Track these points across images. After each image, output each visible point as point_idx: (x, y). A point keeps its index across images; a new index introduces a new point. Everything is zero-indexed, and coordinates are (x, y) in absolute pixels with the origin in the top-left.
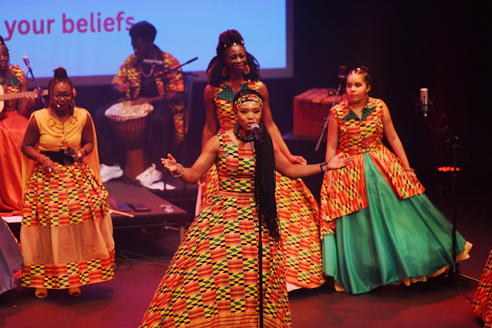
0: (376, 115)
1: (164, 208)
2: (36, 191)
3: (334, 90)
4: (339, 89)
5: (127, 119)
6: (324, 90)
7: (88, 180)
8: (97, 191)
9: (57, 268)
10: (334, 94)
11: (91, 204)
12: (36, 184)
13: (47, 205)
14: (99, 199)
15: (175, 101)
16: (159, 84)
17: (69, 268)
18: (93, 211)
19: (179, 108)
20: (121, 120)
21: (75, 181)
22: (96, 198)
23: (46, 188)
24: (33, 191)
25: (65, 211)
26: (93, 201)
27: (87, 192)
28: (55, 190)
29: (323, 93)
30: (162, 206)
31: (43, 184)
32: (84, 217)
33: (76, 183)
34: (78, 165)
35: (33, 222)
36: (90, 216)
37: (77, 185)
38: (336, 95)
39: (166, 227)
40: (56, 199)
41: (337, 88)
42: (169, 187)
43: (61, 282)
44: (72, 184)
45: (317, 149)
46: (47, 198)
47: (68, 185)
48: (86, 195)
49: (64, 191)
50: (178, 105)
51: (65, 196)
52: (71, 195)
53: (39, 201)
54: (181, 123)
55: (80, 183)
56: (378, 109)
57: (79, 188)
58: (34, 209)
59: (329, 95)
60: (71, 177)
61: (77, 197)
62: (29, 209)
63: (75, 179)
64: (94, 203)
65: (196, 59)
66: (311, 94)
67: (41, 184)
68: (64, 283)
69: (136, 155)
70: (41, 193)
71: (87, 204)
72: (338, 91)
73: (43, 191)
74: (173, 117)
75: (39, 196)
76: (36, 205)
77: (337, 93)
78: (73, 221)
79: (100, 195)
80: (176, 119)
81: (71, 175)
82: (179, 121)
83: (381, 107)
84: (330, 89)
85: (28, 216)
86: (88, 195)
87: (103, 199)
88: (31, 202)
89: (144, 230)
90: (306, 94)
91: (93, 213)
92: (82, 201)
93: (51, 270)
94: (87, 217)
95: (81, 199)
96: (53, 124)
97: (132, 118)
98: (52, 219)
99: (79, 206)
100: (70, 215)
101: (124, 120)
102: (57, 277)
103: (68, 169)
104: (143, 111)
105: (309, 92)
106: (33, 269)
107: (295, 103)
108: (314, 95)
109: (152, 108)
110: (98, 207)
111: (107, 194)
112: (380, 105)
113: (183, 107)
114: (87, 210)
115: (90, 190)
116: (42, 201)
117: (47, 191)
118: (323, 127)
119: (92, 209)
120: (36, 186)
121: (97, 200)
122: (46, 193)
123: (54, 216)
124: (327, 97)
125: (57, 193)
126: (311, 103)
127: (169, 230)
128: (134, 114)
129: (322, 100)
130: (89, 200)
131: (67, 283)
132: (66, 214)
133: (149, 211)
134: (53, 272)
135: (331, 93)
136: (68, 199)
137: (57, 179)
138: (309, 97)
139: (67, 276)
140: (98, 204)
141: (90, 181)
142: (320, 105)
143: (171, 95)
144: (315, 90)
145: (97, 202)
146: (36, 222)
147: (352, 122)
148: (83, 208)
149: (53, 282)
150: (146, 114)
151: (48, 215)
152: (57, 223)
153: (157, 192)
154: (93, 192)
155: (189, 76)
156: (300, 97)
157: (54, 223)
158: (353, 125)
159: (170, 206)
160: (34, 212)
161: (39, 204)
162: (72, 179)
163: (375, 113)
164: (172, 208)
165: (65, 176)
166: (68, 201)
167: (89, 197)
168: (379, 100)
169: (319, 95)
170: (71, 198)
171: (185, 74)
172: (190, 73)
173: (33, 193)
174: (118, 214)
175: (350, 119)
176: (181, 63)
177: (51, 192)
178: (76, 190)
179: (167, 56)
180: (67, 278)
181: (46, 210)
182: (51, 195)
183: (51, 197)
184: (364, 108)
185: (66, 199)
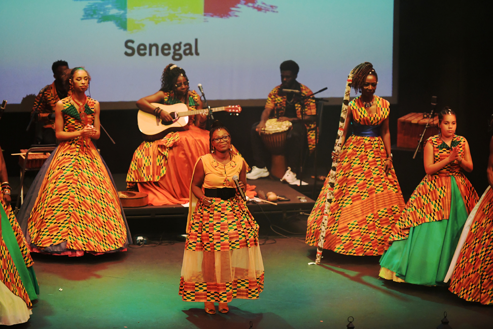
0: (461, 147)
1: (300, 199)
2: (201, 222)
3: (428, 114)
4: (432, 113)
5: (274, 132)
6: (420, 114)
7: (244, 215)
8: (251, 224)
9: (218, 285)
10: (428, 117)
11: (246, 234)
12: (202, 215)
13: (211, 233)
14: (253, 230)
15: (309, 122)
16: (298, 109)
17: (228, 286)
18: (248, 240)
19: (313, 126)
20: (269, 133)
21: (234, 214)
22: (250, 229)
23: (211, 219)
24: (198, 221)
25: (226, 238)
26: (248, 231)
27: (244, 224)
28: (217, 221)
29: (420, 116)
30: (298, 197)
31: (208, 216)
32: (240, 245)
33: (235, 216)
34: (236, 202)
35: (199, 247)
36: (245, 244)
37: (236, 218)
38: (429, 117)
39: (301, 213)
40: (219, 229)
41: (430, 112)
42: (304, 183)
43: (221, 297)
44: (231, 216)
45: (414, 158)
46: (212, 228)
47: (229, 217)
48: (243, 226)
49: (226, 221)
50: (312, 124)
51: (227, 227)
52: (230, 226)
53: (205, 230)
54: (313, 137)
55: (238, 216)
56: (462, 143)
57: (237, 220)
58: (198, 237)
59: (424, 118)
60: (231, 211)
61: (236, 227)
62: (194, 237)
63: (234, 213)
64: (249, 233)
65: (326, 89)
66: (411, 117)
67: (206, 216)
68: (223, 299)
69: (278, 160)
70: (206, 224)
71: (243, 234)
72: (430, 114)
73: (208, 222)
74: (307, 133)
75: (204, 225)
76: (201, 233)
77: (430, 116)
78: (232, 247)
79: (253, 227)
80: (309, 135)
81: (231, 209)
82: (312, 136)
83: (464, 142)
84: (425, 113)
85: (193, 243)
86: (244, 226)
87: (255, 230)
88: (196, 231)
89: (285, 215)
90: (407, 116)
91: (248, 242)
92: (240, 231)
93: (215, 287)
94: (243, 244)
95: (239, 229)
96: (216, 165)
97: (277, 132)
98: (215, 245)
99: (238, 235)
100: (230, 242)
101: (271, 133)
102: (218, 293)
103: (228, 204)
104: (285, 127)
105: (409, 115)
106: (197, 286)
107: (399, 123)
108: (413, 118)
109: (291, 124)
110: (252, 237)
111: (258, 226)
112: (463, 140)
113: (315, 125)
114: (244, 238)
115: (246, 222)
116: (207, 230)
117: (212, 221)
118: (419, 141)
119: (247, 238)
120: (201, 217)
121: (251, 231)
122: (210, 223)
123: (217, 243)
124: (422, 119)
125: (220, 223)
126: (410, 123)
127: (303, 215)
128: (278, 129)
129: (419, 121)
130: (245, 230)
131: (225, 299)
132: (227, 241)
133: (289, 200)
134: (216, 289)
135: (425, 116)
136: (229, 229)
137: (220, 211)
138: (409, 119)
139: (225, 293)
140: (252, 234)
141: (246, 215)
142: (417, 125)
143: (306, 118)
144: (413, 114)
145: (251, 232)
146: (201, 247)
147: (445, 151)
148: (240, 236)
149: (216, 296)
150: (287, 128)
151: (212, 241)
152: (219, 249)
153: (295, 187)
154: (248, 224)
155: (320, 101)
156: (402, 119)
157: (216, 248)
158: (445, 153)
159: (304, 197)
160: (199, 239)
161: (204, 232)
162: (232, 212)
163: (460, 146)
164: (305, 199)
165: (227, 209)
166: (229, 231)
167: (245, 228)
168: (462, 137)
169: (416, 118)
170: (231, 228)
171: (317, 100)
172: (322, 99)
173: (198, 223)
174: (266, 202)
175: (443, 148)
176: (314, 92)
177: (215, 223)
178: (235, 222)
179: (304, 88)
180: (225, 295)
181: (211, 237)
182: (215, 225)
183: (215, 227)
184: (452, 142)
185: (227, 228)
